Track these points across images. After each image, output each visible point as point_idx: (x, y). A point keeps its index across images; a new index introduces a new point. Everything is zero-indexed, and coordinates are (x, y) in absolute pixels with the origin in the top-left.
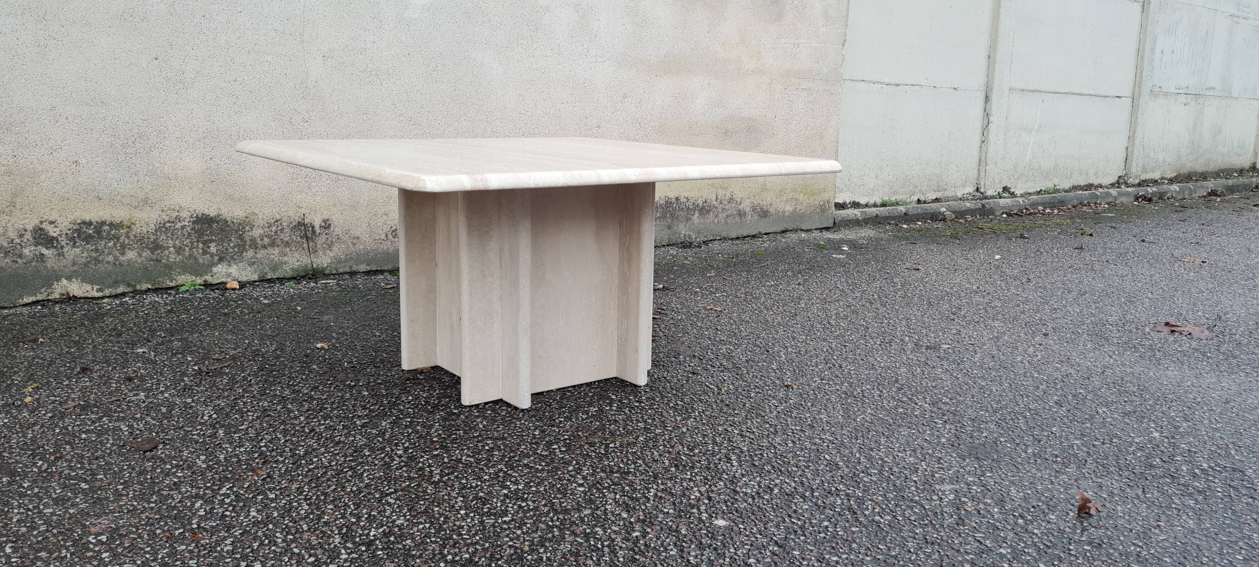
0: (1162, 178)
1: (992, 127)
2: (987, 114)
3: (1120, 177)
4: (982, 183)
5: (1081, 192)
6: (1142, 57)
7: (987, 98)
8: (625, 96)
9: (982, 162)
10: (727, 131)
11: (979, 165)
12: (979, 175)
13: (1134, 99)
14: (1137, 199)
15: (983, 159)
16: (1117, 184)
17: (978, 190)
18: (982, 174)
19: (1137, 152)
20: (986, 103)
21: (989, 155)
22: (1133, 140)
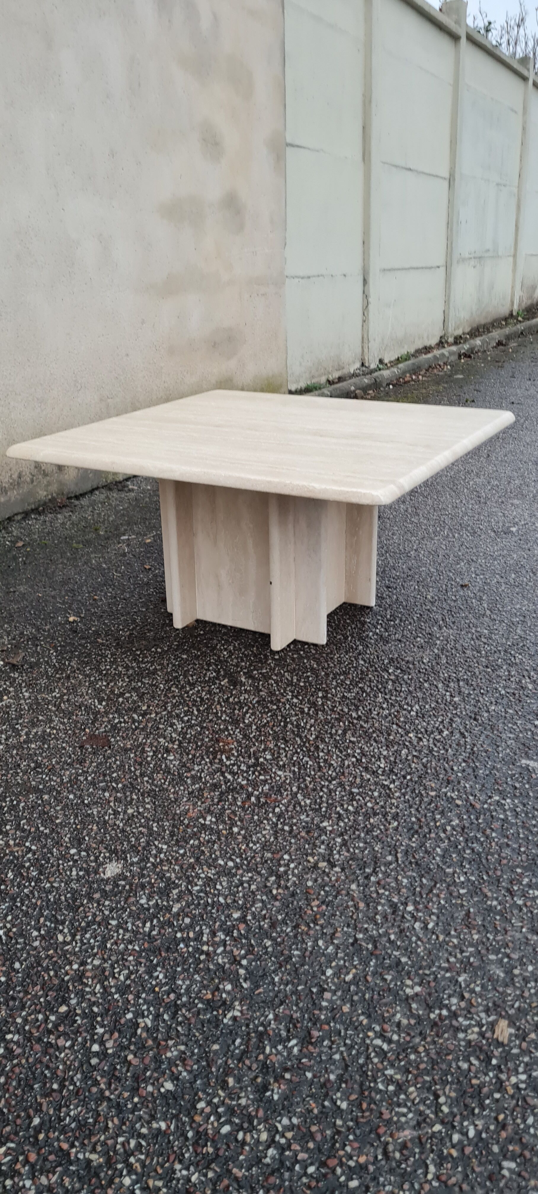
0: (464, 334)
1: (371, 307)
2: (366, 296)
3: (441, 337)
4: (366, 358)
5: (424, 356)
6: (452, 230)
7: (365, 282)
8: (143, 322)
9: (365, 340)
10: (215, 343)
11: (363, 342)
12: (363, 351)
13: (448, 267)
14: (460, 356)
15: (365, 336)
16: (441, 344)
17: (363, 365)
18: (366, 350)
19: (452, 314)
20: (364, 285)
21: (370, 333)
22: (449, 304)
